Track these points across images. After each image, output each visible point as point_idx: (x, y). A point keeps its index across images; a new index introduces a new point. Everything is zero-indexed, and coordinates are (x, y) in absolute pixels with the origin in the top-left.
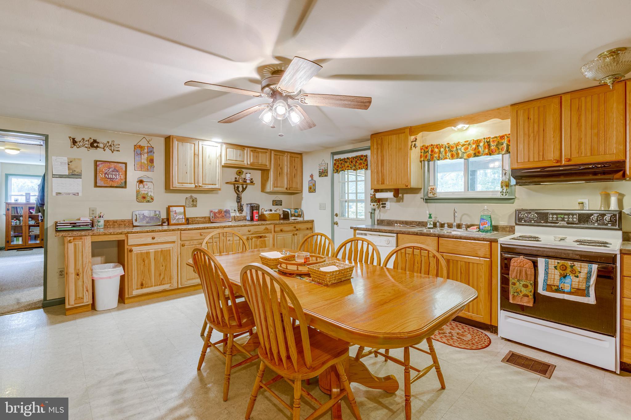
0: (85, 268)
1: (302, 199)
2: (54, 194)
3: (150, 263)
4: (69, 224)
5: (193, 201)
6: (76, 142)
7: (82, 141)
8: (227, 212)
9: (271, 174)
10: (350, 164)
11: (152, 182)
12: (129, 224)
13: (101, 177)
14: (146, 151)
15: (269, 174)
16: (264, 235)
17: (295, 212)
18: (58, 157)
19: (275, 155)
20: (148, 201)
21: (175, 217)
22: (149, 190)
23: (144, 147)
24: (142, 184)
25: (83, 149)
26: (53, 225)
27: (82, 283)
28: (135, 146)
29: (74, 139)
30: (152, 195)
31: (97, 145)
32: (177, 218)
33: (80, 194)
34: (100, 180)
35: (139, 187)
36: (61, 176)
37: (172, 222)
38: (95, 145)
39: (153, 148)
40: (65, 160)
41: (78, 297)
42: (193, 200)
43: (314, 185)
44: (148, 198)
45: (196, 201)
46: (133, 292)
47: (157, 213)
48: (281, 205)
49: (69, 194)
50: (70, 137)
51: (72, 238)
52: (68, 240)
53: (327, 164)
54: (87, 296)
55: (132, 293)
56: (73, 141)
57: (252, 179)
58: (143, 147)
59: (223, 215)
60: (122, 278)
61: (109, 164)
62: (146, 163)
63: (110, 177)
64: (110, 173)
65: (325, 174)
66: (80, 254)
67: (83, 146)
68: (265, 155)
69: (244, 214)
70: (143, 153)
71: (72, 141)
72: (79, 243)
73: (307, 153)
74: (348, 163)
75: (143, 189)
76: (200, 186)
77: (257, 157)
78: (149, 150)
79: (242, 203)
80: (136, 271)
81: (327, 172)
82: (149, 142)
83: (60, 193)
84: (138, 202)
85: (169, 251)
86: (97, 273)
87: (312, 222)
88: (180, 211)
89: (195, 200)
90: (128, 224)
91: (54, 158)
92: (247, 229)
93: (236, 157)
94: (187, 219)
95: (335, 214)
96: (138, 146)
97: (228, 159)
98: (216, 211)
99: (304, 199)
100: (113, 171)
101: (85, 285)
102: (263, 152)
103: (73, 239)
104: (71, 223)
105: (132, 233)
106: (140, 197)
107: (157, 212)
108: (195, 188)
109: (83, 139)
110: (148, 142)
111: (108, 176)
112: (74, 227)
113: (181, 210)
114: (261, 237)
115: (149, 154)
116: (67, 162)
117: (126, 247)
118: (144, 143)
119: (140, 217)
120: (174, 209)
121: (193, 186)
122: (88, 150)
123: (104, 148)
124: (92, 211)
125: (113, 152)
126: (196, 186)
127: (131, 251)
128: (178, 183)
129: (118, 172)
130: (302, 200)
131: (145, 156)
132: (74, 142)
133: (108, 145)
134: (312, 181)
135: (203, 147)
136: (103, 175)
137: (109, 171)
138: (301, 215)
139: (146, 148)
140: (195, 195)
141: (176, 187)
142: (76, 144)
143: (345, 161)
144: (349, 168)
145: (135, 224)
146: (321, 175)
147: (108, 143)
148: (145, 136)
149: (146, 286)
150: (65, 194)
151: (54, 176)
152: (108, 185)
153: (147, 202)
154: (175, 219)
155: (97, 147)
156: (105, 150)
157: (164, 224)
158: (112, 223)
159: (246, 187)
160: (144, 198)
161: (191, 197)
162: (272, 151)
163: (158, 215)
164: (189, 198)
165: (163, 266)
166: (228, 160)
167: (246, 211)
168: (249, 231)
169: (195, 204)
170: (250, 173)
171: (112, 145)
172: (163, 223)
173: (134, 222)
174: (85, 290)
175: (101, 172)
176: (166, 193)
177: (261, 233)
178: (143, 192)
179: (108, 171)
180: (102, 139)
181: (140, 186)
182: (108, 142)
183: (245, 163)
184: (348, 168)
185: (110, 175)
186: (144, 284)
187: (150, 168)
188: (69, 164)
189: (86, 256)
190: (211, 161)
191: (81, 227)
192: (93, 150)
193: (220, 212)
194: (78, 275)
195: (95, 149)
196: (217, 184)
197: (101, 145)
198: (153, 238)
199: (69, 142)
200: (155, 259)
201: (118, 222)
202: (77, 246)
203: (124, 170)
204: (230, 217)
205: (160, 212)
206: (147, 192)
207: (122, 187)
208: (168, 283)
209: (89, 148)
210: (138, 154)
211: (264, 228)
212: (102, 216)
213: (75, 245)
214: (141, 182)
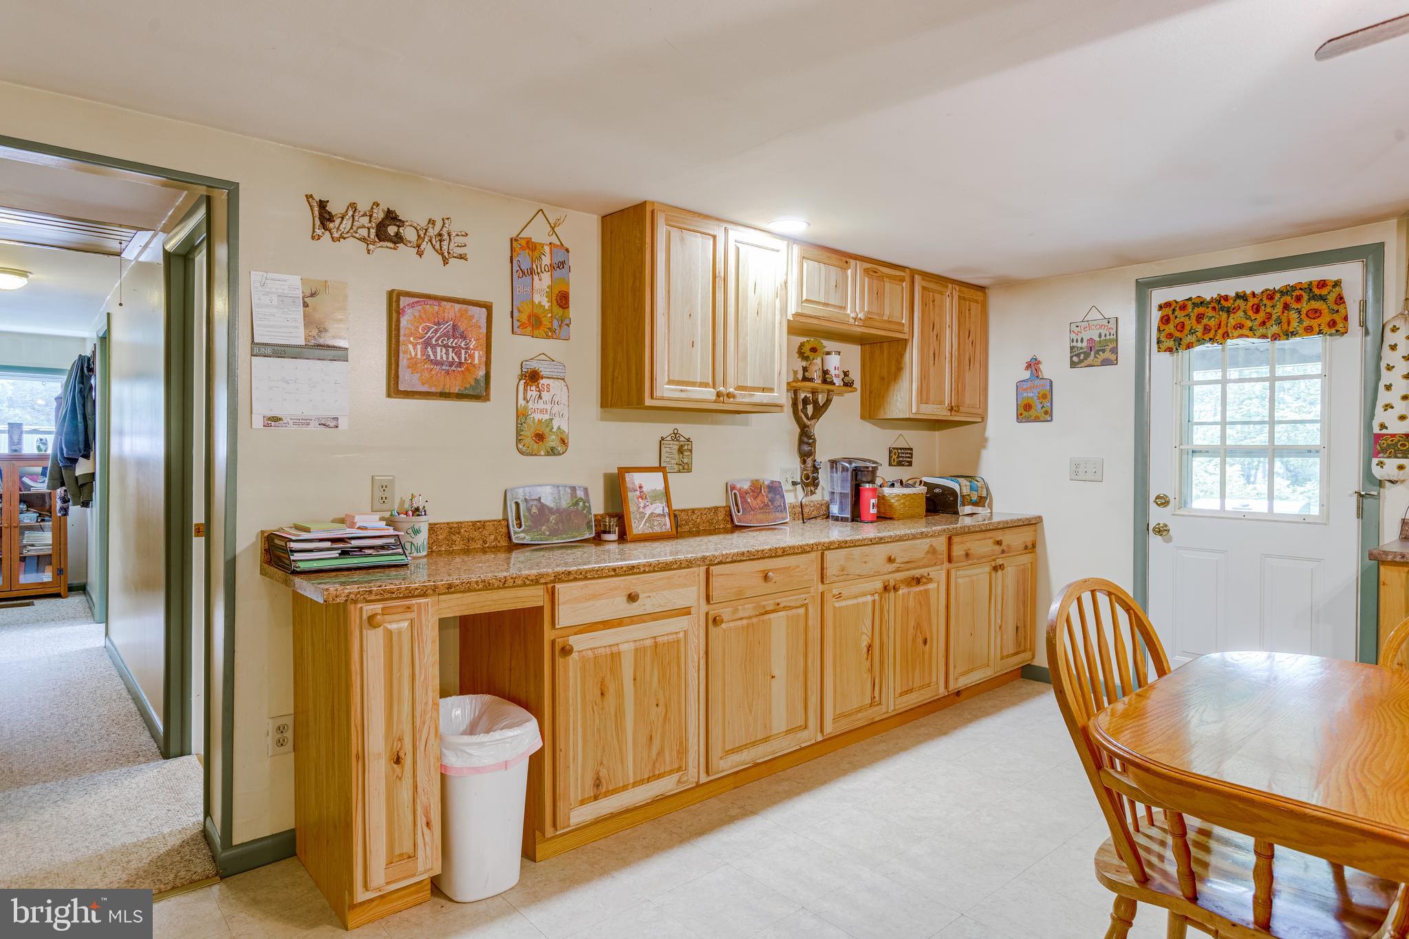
0: (421, 731)
1: (983, 442)
2: (258, 422)
3: (620, 695)
4: (328, 544)
5: (681, 451)
6: (331, 219)
7: (350, 213)
8: (774, 488)
9: (913, 356)
10: (1249, 318)
11: (563, 379)
12: (496, 539)
13: (413, 354)
14: (546, 260)
15: (902, 355)
16: (924, 571)
17: (971, 489)
18: (270, 275)
19: (924, 288)
20: (552, 452)
21: (641, 510)
22: (556, 409)
23: (542, 245)
24: (534, 388)
25: (352, 246)
26: (254, 544)
27: (411, 793)
28: (516, 240)
29: (322, 205)
30: (565, 428)
31: (397, 234)
32: (648, 512)
33: (343, 423)
34: (409, 367)
35: (525, 399)
36: (280, 351)
37: (638, 527)
38: (392, 230)
39: (567, 250)
40: (293, 284)
41: (397, 852)
42: (682, 446)
43: (1047, 395)
44: (552, 441)
45: (691, 451)
46: (572, 814)
47: (580, 494)
48: (910, 464)
49: (306, 422)
50: (309, 197)
51: (377, 607)
52: (365, 617)
53: (1113, 322)
54: (427, 848)
55: (569, 818)
56: (320, 215)
57: (846, 374)
58: (538, 247)
59: (766, 500)
60: (536, 761)
61: (436, 308)
62: (547, 308)
63: (442, 357)
64: (440, 342)
65: (1107, 355)
66: (406, 672)
67: (352, 232)
68: (898, 288)
69: (821, 495)
70: (539, 271)
71: (317, 213)
72: (399, 625)
73: (1009, 284)
74: (1240, 313)
75: (536, 406)
76: (729, 395)
77: (878, 295)
78: (556, 260)
79: (818, 459)
80: (580, 730)
81: (1115, 351)
82: (556, 229)
83: (276, 419)
84: (522, 453)
85: (676, 645)
86: (463, 748)
87: (1034, 523)
88: (653, 488)
89: (686, 447)
90: (493, 537)
91: (256, 276)
92: (882, 551)
93: (827, 292)
94: (675, 516)
95: (1152, 498)
96: (523, 243)
97: (804, 298)
98: (746, 486)
99: (991, 445)
100: (446, 335)
101: (422, 799)
102: (891, 277)
103: (383, 609)
104: (333, 540)
105: (567, 577)
106: (528, 433)
107: (578, 492)
108: (715, 402)
109: (353, 206)
110: (553, 228)
111: (435, 353)
112: (344, 553)
113: (653, 482)
114: (918, 581)
115: (558, 273)
116: (301, 296)
117: (548, 635)
118: (539, 233)
119: (529, 510)
120: (635, 479)
121: (709, 394)
122: (368, 252)
123: (419, 246)
124: (381, 492)
125: (445, 261)
126: (719, 395)
127: (566, 651)
128: (670, 382)
129: (464, 337)
130: (984, 447)
131: (543, 282)
132: (325, 216)
133: (431, 232)
134: (1037, 382)
135: (738, 249)
136: (419, 347)
137: (438, 335)
138: (986, 498)
139: (547, 249)
140: (686, 430)
141: (662, 399)
142: (331, 225)
143: (1220, 304)
144: (1245, 332)
145: (519, 536)
146: (1081, 361)
147: (431, 225)
148: (543, 206)
149: (611, 788)
150: (294, 424)
151: (256, 351)
152: (433, 390)
153: (548, 454)
154: (643, 515)
155: (398, 239)
156: (420, 254)
157: (607, 537)
158: (445, 535)
159: (828, 402)
160: (540, 437)
161: (676, 436)
162: (917, 277)
163: (584, 503)
164: (669, 438)
165: (660, 705)
166: (807, 301)
167: (831, 486)
168: (890, 560)
169: (685, 461)
170: (839, 353)
171: (444, 232)
172: (605, 532)
173: (513, 528)
174: (421, 821)
175: (412, 339)
176: (603, 419)
177: (919, 568)
178: (538, 416)
179: (436, 331)
180: (414, 213)
181: (529, 393)
182: (432, 222)
183: (848, 315)
184: (1239, 332)
185: (439, 349)
186: (604, 781)
187: (560, 326)
188: (305, 305)
189: (425, 678)
190: (759, 304)
191: (370, 555)
192: (383, 252)
193: (756, 488)
194: (398, 761)
195: (391, 245)
196: (775, 389)
197: (409, 234)
198: (632, 598)
199: (305, 217)
200: (635, 679)
201: (462, 531)
202: (395, 638)
203: (484, 330)
204: (785, 508)
205: (586, 490)
206: (547, 417)
207: (477, 398)
208: (671, 772)
209: (374, 243)
210: (523, 272)
211: (926, 548)
212: (421, 508)
213: (389, 634)
214: (532, 377)
